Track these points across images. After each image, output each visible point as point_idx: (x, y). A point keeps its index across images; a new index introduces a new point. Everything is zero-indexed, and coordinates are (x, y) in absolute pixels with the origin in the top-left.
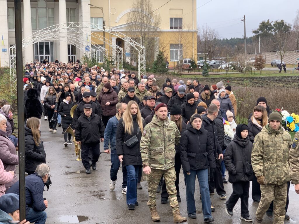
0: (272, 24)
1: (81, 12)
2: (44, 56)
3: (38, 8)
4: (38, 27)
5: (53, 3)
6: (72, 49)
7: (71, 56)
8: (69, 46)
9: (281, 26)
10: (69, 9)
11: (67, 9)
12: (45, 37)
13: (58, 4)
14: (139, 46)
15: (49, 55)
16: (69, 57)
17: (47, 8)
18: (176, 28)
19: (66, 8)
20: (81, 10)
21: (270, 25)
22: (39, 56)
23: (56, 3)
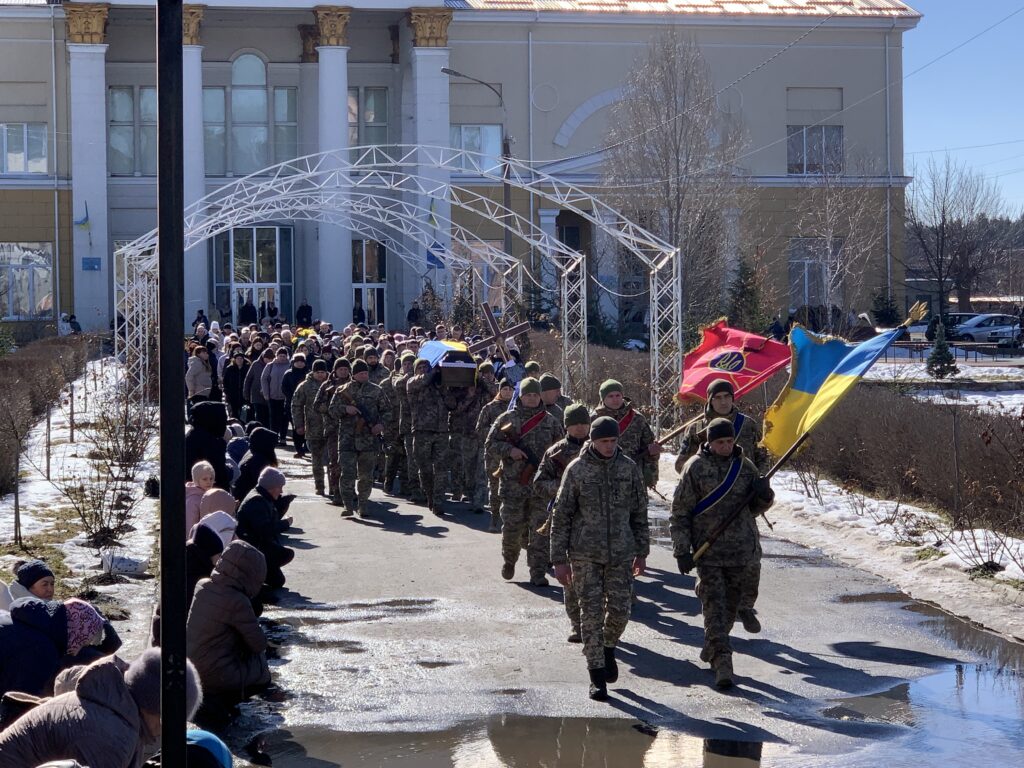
1: (414, 105)
2: (255, 286)
3: (233, 87)
4: (231, 168)
5: (297, 66)
6: (370, 260)
7: (365, 287)
8: (356, 243)
10: (362, 90)
11: (353, 89)
12: (257, 208)
13: (317, 73)
14: (654, 245)
15: (276, 286)
16: (358, 292)
17: (271, 89)
19: (350, 89)
20: (414, 96)
22: (235, 286)
23: (309, 66)
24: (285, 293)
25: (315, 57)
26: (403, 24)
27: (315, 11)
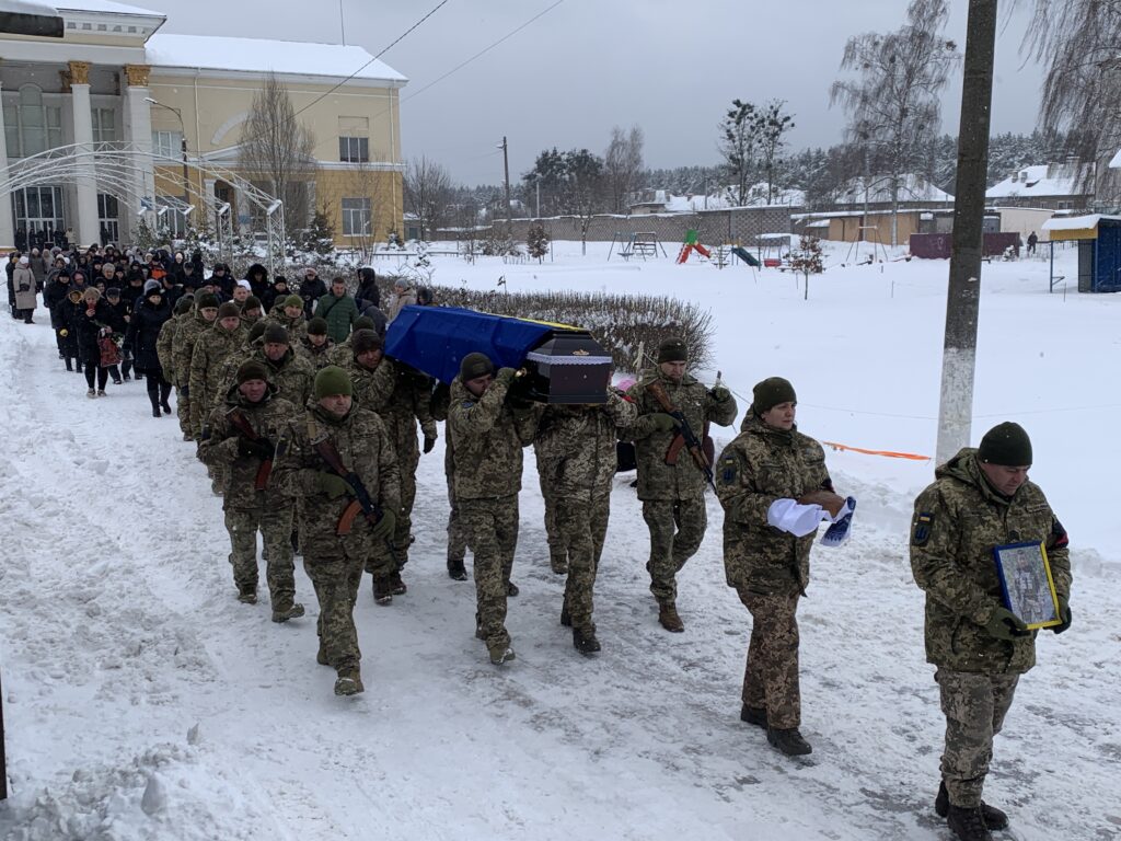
0: (564, 157)
1: (130, 119)
2: (41, 220)
3: (21, 106)
4: (22, 152)
5: (59, 95)
6: (109, 206)
7: (106, 220)
8: (100, 197)
9: (583, 162)
10: (99, 111)
11: (94, 111)
12: (37, 176)
13: (71, 99)
14: (268, 199)
15: (54, 220)
16: (102, 223)
17: (45, 108)
18: (353, 160)
19: (92, 111)
20: (129, 115)
21: (559, 159)
22: (28, 220)
23: (68, 95)
24: (60, 223)
25: (70, 90)
26: (121, 73)
27: (69, 64)
